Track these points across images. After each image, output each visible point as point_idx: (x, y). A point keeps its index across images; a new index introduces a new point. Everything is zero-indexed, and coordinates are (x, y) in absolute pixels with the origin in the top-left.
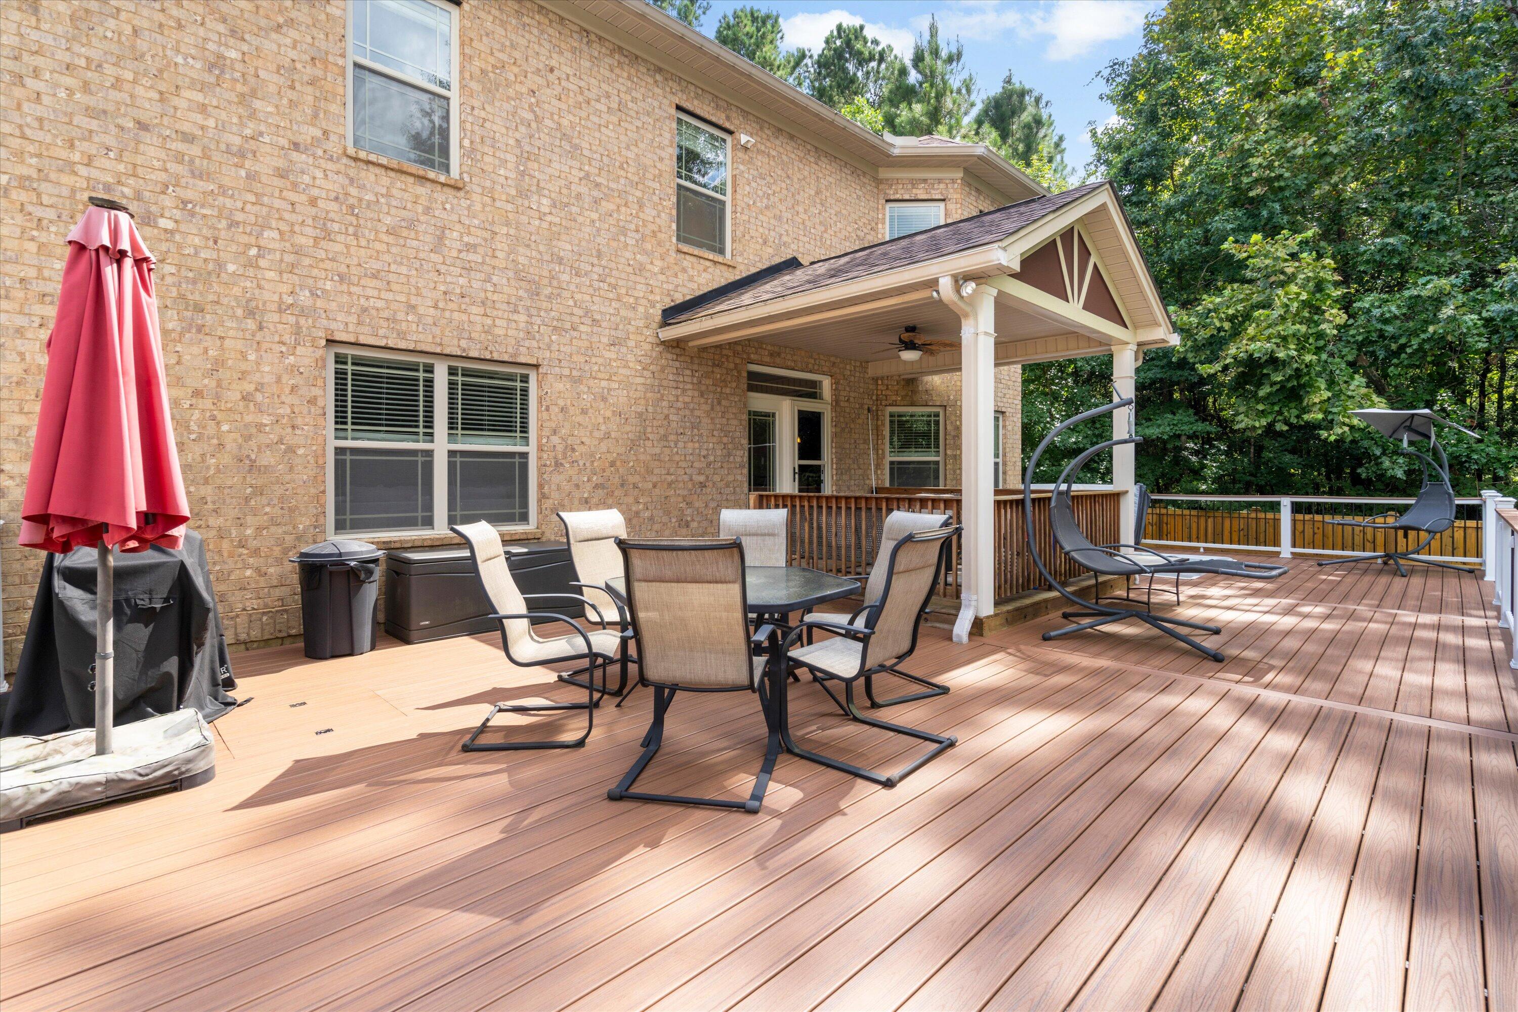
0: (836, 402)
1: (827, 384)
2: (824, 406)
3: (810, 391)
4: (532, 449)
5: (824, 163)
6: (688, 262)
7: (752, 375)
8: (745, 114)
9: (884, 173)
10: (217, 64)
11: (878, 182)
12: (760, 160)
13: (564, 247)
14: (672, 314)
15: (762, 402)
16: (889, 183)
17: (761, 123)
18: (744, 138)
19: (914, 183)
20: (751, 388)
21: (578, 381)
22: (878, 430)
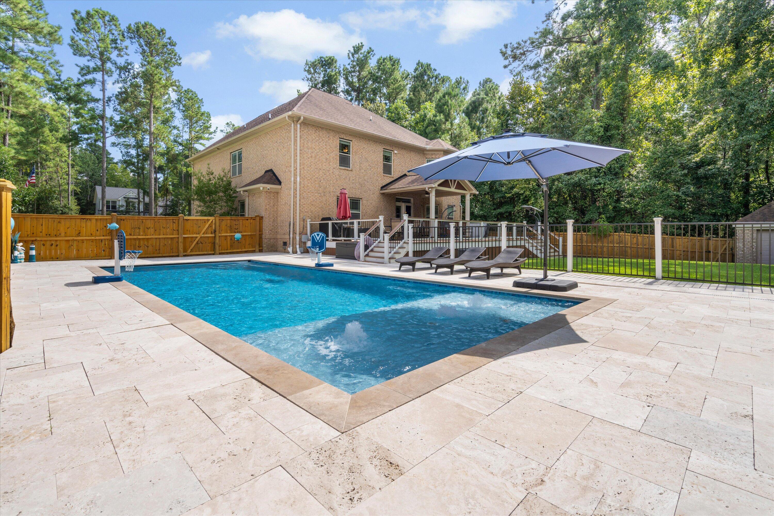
0: (414, 204)
1: (412, 199)
2: (411, 205)
3: (409, 201)
4: (361, 213)
5: (412, 153)
6: (385, 178)
7: (397, 198)
8: (396, 147)
9: (425, 152)
10: (327, 159)
11: (424, 154)
12: (398, 155)
13: (366, 178)
14: (382, 188)
15: (398, 204)
16: (427, 154)
17: (399, 147)
18: (396, 152)
19: (432, 154)
20: (397, 201)
21: (367, 201)
22: (424, 211)
